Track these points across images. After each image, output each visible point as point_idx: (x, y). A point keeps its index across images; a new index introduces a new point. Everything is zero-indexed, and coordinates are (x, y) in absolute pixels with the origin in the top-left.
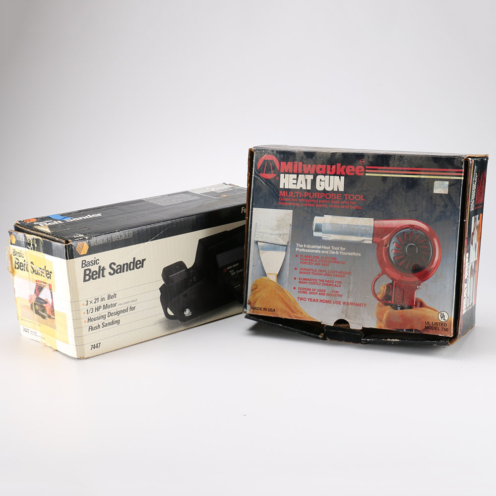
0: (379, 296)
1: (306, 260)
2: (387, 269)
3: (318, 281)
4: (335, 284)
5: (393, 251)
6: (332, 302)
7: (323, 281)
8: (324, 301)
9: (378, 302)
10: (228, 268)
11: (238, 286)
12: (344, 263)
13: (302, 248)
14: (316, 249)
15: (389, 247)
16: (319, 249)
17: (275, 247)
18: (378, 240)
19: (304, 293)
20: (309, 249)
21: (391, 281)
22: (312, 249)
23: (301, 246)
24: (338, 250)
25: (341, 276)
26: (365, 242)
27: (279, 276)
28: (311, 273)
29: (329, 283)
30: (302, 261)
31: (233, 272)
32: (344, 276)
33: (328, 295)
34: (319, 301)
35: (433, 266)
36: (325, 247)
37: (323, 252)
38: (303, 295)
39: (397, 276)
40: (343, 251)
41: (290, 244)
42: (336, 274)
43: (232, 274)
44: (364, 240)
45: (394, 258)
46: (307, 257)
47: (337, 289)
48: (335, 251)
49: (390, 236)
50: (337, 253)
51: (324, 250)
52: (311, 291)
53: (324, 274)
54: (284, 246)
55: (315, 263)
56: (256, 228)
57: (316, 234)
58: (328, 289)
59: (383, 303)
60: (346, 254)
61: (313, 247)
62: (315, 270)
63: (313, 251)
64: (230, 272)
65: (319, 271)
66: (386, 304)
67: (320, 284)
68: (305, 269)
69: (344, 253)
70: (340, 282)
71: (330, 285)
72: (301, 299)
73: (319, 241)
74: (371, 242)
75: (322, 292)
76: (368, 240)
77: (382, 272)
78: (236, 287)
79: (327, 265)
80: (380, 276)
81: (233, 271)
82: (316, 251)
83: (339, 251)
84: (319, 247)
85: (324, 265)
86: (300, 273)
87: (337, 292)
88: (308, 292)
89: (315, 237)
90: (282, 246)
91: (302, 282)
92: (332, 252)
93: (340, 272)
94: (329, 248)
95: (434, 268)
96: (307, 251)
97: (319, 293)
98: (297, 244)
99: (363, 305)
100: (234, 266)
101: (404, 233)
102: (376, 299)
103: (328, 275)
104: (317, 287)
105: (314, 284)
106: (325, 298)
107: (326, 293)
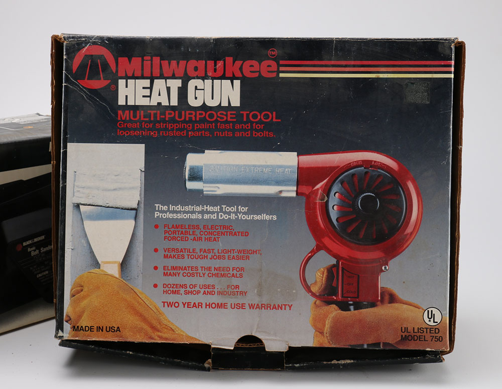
0: (315, 289)
1: (174, 232)
2: (326, 241)
3: (200, 269)
4: (231, 272)
5: (335, 207)
6: (229, 305)
7: (209, 269)
8: (213, 306)
9: (314, 299)
10: (24, 244)
11: (44, 273)
12: (246, 234)
13: (166, 212)
14: (193, 212)
15: (327, 201)
16: (199, 212)
17: (113, 212)
18: (305, 189)
19: (174, 292)
20: (180, 212)
21: (333, 261)
22: (185, 212)
23: (165, 208)
24: (233, 213)
25: (242, 258)
26: (284, 195)
27: (124, 264)
28: (186, 257)
29: (220, 273)
30: (167, 235)
31: (35, 251)
32: (248, 258)
33: (219, 293)
34: (204, 306)
35: (409, 230)
36: (210, 208)
37: (206, 216)
38: (172, 298)
39: (344, 252)
40: (244, 213)
41: (142, 205)
42: (232, 255)
43: (33, 254)
44: (281, 192)
45: (337, 220)
46: (177, 227)
47: (235, 281)
48: (229, 213)
49: (327, 182)
50: (233, 216)
51: (208, 212)
52: (188, 289)
53: (210, 256)
54: (132, 209)
55: (192, 237)
56: (75, 181)
57: (191, 185)
58: (219, 283)
59: (321, 301)
60: (250, 217)
61: (187, 208)
62: (194, 250)
63: (187, 216)
64: (29, 250)
65: (201, 250)
66: (329, 303)
67: (204, 275)
68: (173, 250)
69: (246, 217)
70: (242, 269)
71: (222, 276)
72: (170, 305)
73: (198, 197)
74: (294, 194)
75: (209, 290)
76: (290, 191)
77: (317, 246)
78: (40, 275)
79: (215, 239)
80: (313, 252)
81: (34, 248)
82: (194, 216)
83: (236, 213)
84: (199, 209)
85: (209, 239)
86: (166, 257)
87: (237, 287)
88: (182, 290)
89: (190, 190)
90: (128, 209)
91: (170, 274)
92: (224, 216)
93: (239, 252)
94: (217, 209)
95: (412, 233)
96: (175, 216)
97: (202, 291)
98: (157, 205)
99: (287, 308)
100: (36, 240)
101: (353, 175)
102: (309, 295)
103: (219, 258)
104: (199, 281)
105: (192, 275)
106: (215, 299)
107: (216, 290)
